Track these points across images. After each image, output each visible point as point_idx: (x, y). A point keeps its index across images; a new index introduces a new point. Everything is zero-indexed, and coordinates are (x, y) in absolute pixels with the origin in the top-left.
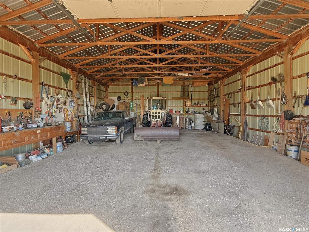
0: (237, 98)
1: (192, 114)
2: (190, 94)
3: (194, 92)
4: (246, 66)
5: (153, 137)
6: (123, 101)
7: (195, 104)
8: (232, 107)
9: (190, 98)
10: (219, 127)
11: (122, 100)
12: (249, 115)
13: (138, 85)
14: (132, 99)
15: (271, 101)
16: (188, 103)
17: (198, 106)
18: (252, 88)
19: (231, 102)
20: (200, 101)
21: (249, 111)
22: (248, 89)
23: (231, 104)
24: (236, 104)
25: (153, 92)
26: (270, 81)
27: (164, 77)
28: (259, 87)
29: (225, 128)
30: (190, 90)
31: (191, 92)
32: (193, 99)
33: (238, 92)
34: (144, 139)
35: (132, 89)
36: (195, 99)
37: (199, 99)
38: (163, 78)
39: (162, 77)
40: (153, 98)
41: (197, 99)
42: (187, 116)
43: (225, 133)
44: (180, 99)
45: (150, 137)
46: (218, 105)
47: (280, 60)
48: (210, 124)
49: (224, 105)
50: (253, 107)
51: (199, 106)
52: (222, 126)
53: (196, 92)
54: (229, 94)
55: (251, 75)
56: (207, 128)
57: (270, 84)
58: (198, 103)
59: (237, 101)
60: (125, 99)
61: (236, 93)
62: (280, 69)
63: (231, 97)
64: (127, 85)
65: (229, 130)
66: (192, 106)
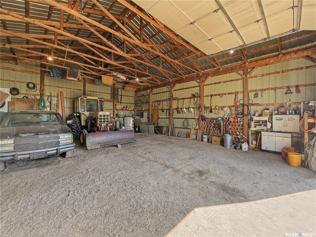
0: (165, 105)
1: (121, 117)
2: (120, 97)
3: (123, 95)
4: (175, 83)
5: (110, 142)
6: (24, 95)
7: (124, 107)
8: (160, 112)
9: (120, 101)
10: (149, 128)
11: (21, 94)
12: (176, 118)
13: (68, 78)
14: (42, 95)
15: (192, 109)
16: (119, 107)
17: (126, 110)
18: (178, 99)
19: (160, 107)
20: (129, 105)
21: (176, 115)
22: (175, 100)
23: (160, 110)
24: (164, 109)
25: (78, 90)
26: (191, 96)
27: (103, 76)
28: (184, 99)
29: (155, 129)
30: (120, 93)
31: (120, 95)
32: (122, 103)
33: (166, 101)
34: (101, 146)
35: (42, 81)
36: (124, 103)
37: (128, 103)
38: (101, 77)
39: (101, 75)
40: (87, 98)
41: (125, 103)
42: (117, 119)
43: (155, 133)
44: (110, 101)
45: (107, 143)
46: (146, 110)
47: (197, 84)
48: (139, 126)
49: (153, 110)
50: (178, 112)
51: (128, 110)
52: (152, 127)
53: (125, 96)
54: (158, 101)
55: (177, 90)
56: (137, 130)
57: (191, 98)
58: (127, 107)
59: (165, 107)
60: (27, 93)
61: (164, 101)
62: (197, 90)
63: (160, 104)
64: (33, 72)
65: (158, 130)
66: (122, 109)
